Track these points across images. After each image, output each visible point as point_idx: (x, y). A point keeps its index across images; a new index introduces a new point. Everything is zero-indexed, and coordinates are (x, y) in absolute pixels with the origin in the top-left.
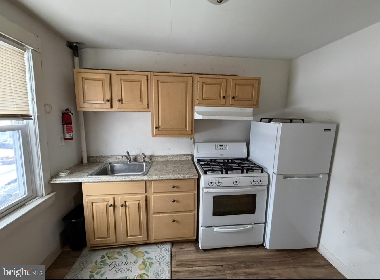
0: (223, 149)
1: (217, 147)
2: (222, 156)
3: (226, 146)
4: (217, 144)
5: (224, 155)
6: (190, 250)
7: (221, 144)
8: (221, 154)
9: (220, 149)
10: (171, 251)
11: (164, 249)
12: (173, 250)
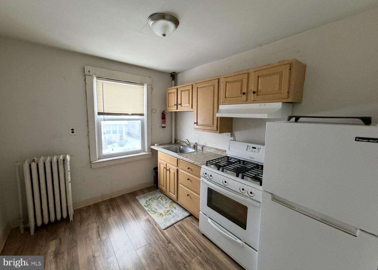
0: (256, 152)
1: (249, 148)
2: (253, 160)
3: (260, 149)
4: (249, 145)
5: (254, 158)
6: (195, 226)
7: (255, 146)
8: (252, 157)
9: (252, 151)
10: (186, 218)
11: (183, 213)
12: (187, 218)
